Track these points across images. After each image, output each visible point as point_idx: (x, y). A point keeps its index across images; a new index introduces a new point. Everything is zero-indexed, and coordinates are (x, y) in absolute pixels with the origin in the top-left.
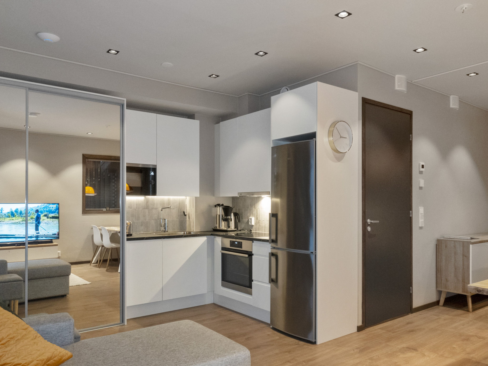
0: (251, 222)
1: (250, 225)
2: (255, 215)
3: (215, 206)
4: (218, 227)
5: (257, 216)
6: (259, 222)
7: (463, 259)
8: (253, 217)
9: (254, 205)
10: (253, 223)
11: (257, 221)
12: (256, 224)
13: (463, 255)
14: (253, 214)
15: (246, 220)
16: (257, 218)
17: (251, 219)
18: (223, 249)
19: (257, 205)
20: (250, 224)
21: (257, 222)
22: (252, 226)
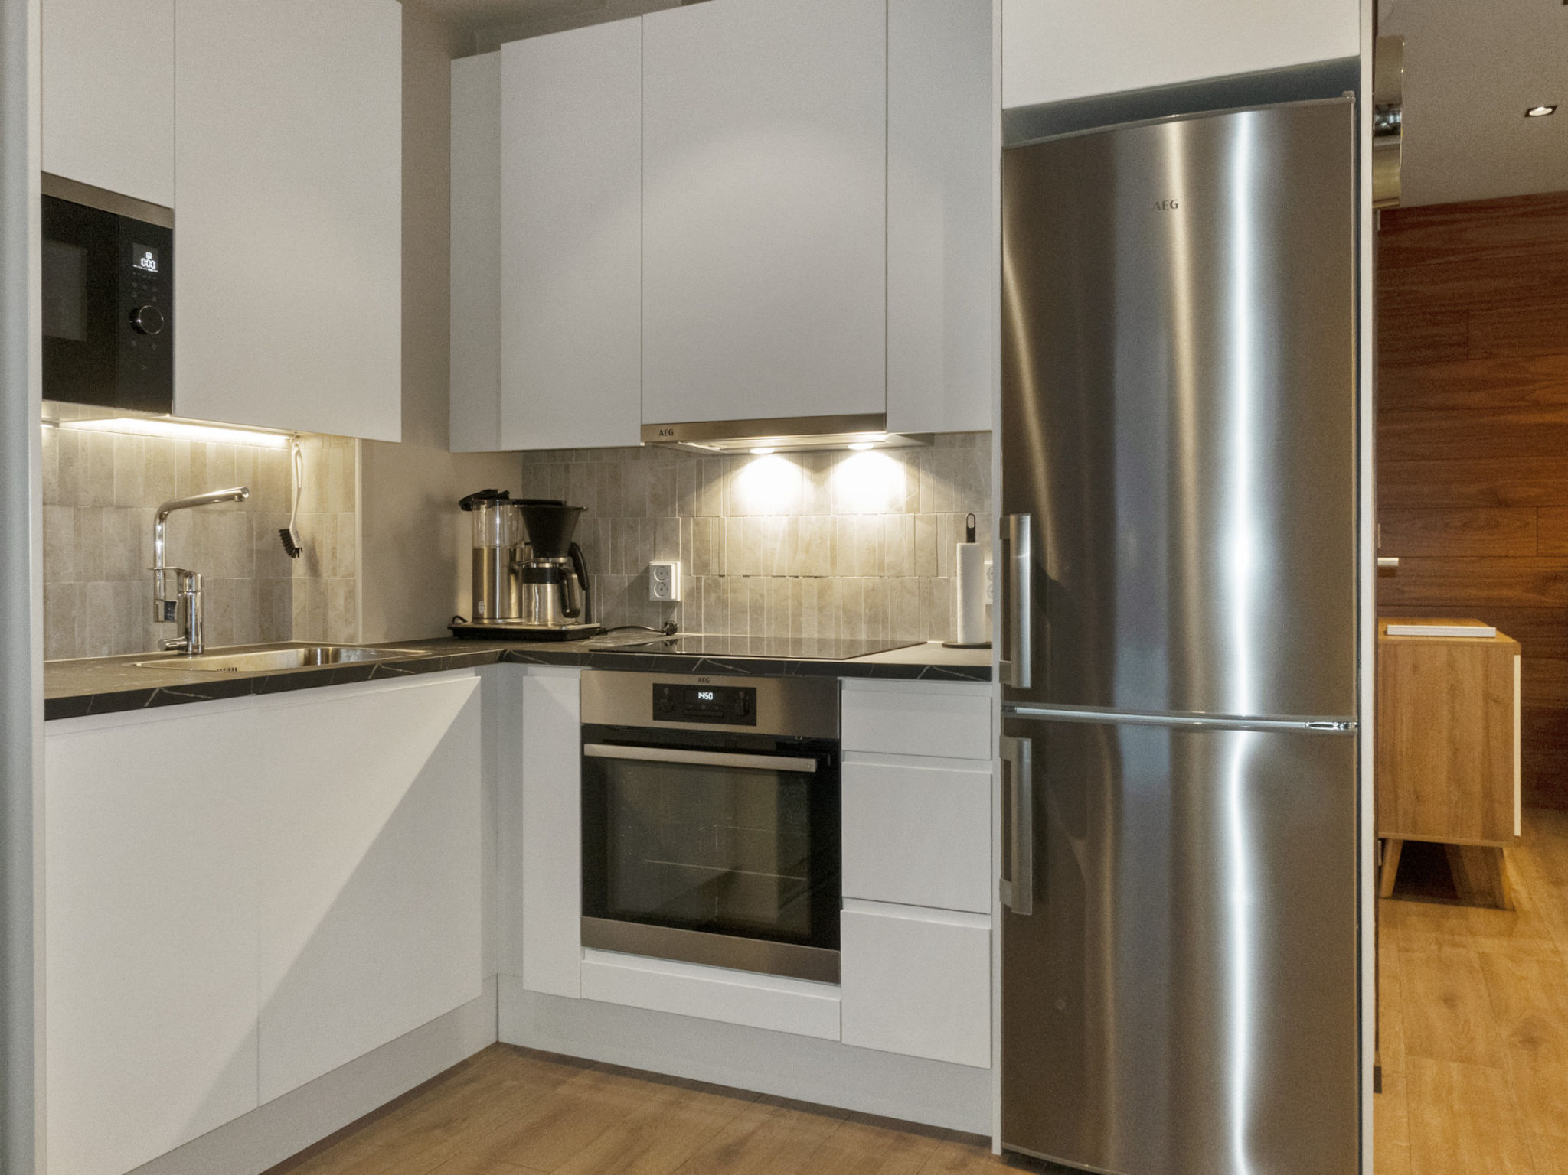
0: (666, 587)
1: (656, 603)
2: (686, 549)
3: (467, 504)
4: (485, 616)
5: (702, 551)
6: (718, 585)
7: (1487, 714)
8: (679, 560)
9: (681, 498)
10: (677, 593)
11: (699, 580)
12: (692, 593)
13: (1487, 697)
14: (678, 544)
15: (626, 578)
16: (699, 566)
17: (665, 572)
18: (590, 733)
19: (698, 497)
20: (655, 594)
21: (699, 589)
22: (670, 605)
